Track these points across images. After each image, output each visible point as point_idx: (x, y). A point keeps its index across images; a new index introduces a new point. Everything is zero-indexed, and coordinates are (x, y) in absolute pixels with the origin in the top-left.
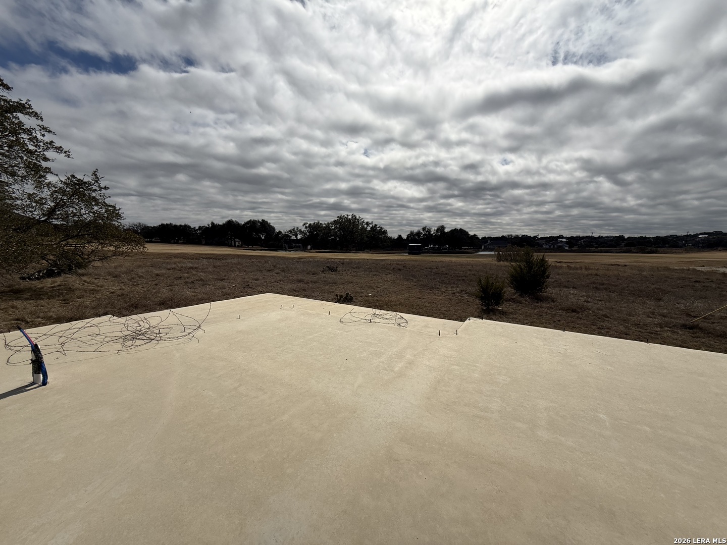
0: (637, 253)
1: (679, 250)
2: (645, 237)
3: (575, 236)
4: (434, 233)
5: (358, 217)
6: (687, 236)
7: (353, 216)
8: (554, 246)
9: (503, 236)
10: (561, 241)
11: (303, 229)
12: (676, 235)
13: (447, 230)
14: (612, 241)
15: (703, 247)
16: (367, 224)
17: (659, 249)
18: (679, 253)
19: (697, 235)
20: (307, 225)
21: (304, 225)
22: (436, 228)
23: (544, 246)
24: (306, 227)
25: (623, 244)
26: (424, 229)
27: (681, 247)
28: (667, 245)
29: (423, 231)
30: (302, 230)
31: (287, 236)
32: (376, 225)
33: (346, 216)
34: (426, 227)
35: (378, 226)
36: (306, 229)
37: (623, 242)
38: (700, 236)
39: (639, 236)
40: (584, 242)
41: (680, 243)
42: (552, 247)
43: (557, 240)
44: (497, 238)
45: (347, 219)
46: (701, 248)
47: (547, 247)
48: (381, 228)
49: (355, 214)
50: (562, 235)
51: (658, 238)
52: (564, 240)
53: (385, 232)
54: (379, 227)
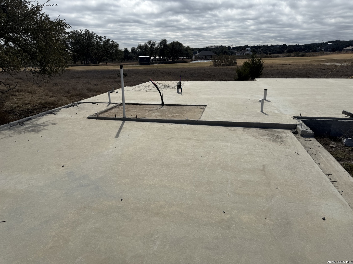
0: (294, 56)
1: (317, 53)
2: (299, 45)
3: (256, 45)
4: (158, 46)
5: (91, 32)
6: (322, 43)
7: (87, 31)
8: (243, 54)
9: (207, 47)
10: (248, 50)
12: (316, 43)
13: (168, 43)
14: (279, 48)
15: (330, 51)
16: (100, 38)
17: (306, 53)
18: (316, 56)
19: (327, 43)
22: (159, 42)
23: (237, 54)
25: (286, 51)
26: (149, 42)
27: (318, 52)
28: (311, 51)
29: (149, 44)
32: (109, 40)
33: (80, 31)
34: (151, 40)
35: (111, 40)
37: (286, 49)
38: (329, 44)
39: (295, 44)
40: (262, 50)
41: (318, 48)
42: (242, 55)
43: (245, 49)
44: (203, 49)
45: (80, 33)
46: (329, 52)
47: (239, 54)
48: (113, 42)
49: (88, 29)
50: (247, 45)
51: (306, 46)
52: (249, 49)
53: (117, 46)
54: (111, 42)
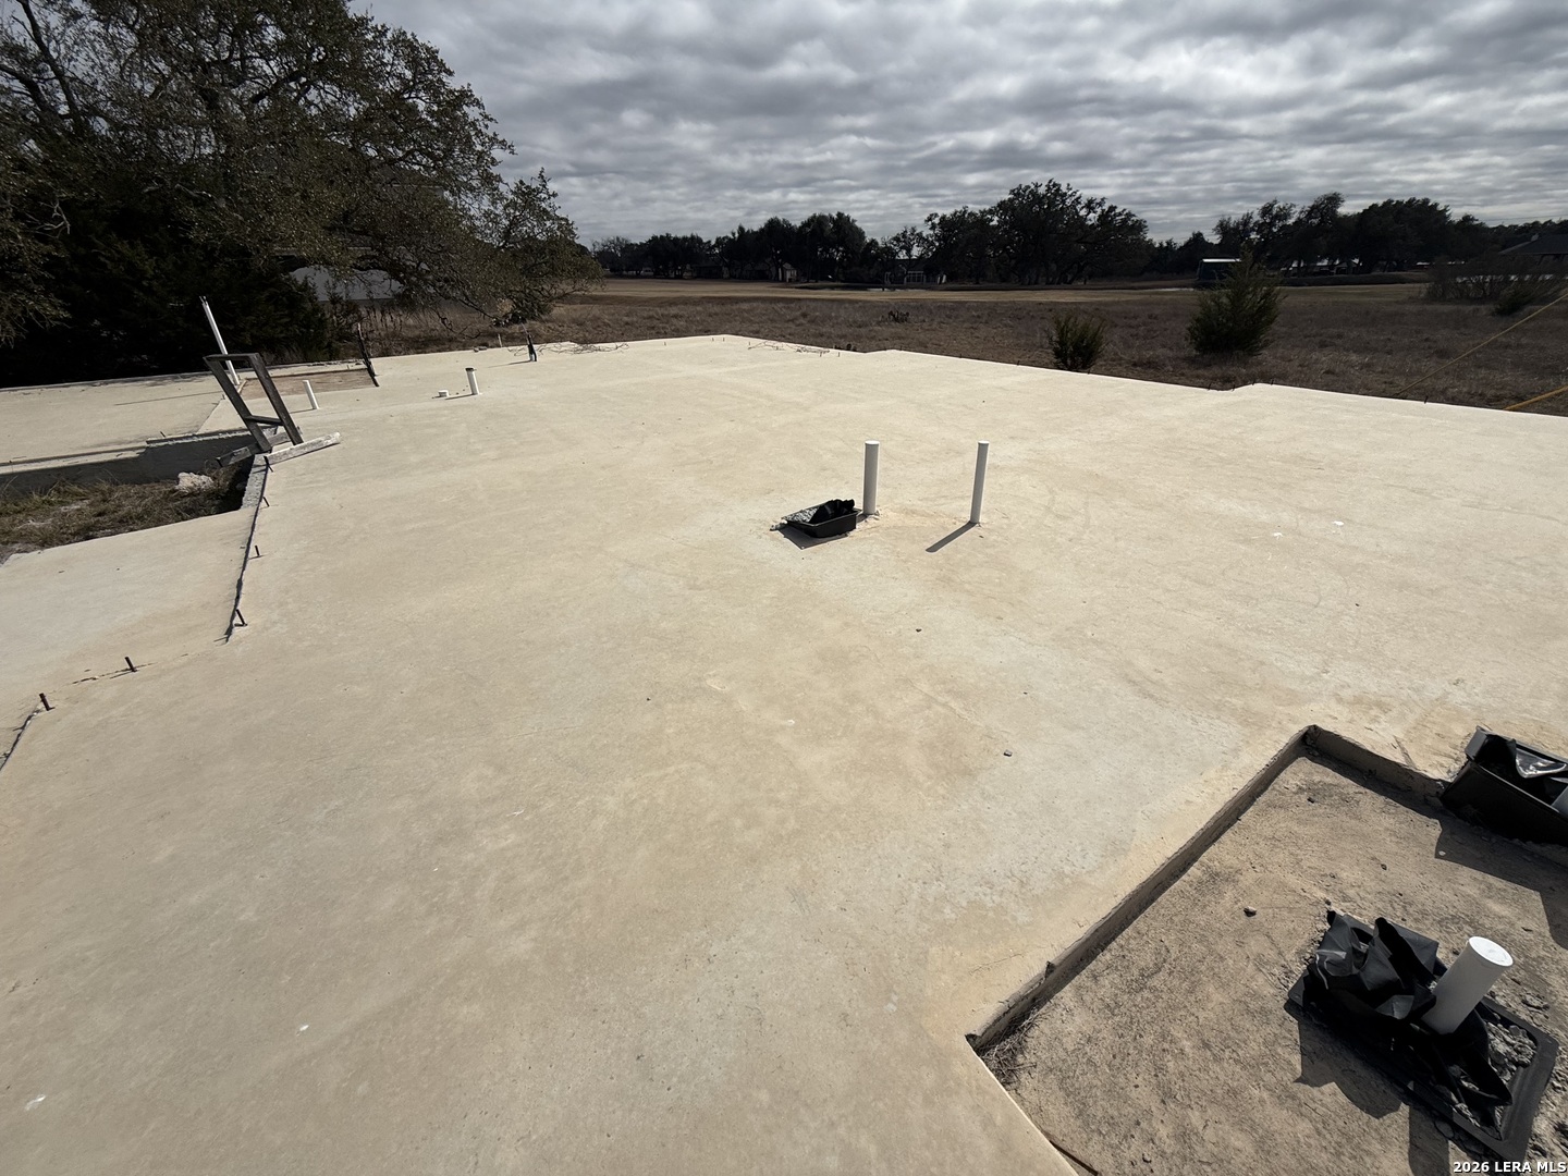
4: (1300, 220)
5: (1064, 188)
11: (927, 232)
13: (1346, 210)
16: (1089, 205)
20: (937, 221)
21: (930, 219)
22: (1309, 205)
24: (933, 227)
26: (1267, 210)
29: (1263, 216)
30: (924, 235)
31: (888, 250)
32: (1112, 208)
33: (1033, 186)
35: (1118, 211)
36: (932, 232)
48: (1129, 214)
53: (1140, 227)
54: (1120, 214)
